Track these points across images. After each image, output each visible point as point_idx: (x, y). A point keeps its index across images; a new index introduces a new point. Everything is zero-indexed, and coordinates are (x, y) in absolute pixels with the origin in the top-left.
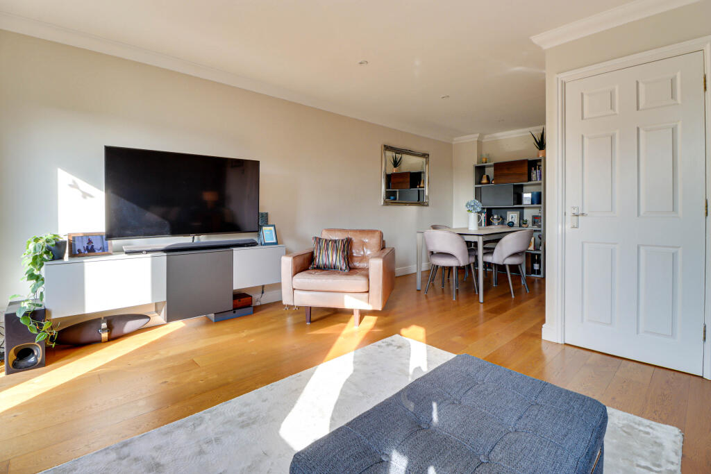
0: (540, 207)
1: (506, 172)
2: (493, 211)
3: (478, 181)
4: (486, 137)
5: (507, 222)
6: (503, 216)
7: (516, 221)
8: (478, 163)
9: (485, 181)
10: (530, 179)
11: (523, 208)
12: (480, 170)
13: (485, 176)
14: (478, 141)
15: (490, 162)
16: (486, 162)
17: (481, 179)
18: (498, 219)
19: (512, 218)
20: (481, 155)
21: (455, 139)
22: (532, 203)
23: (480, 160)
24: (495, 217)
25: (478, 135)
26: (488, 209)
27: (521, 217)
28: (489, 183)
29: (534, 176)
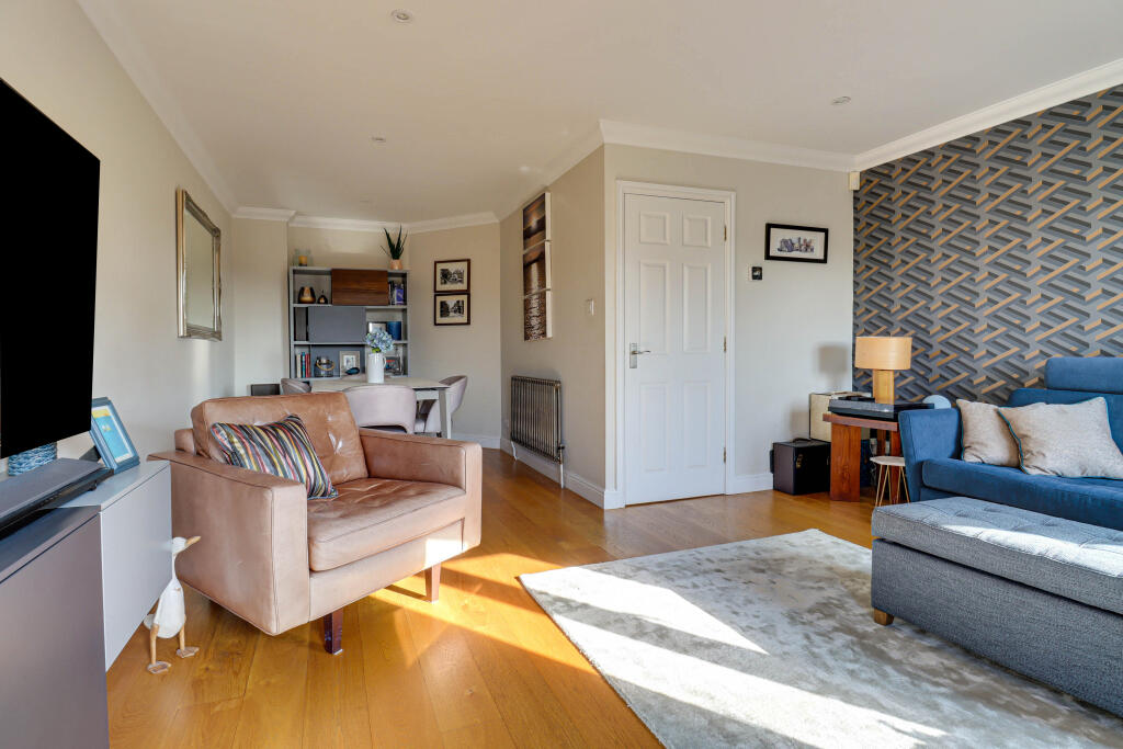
1: (353, 285)
6: (335, 358)
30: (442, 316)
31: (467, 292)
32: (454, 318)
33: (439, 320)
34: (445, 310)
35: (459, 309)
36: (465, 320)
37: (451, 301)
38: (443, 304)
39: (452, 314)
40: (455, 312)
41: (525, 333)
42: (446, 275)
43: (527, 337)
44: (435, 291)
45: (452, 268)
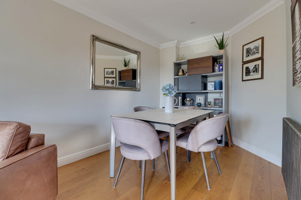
0: (222, 92)
1: (196, 66)
2: (187, 95)
3: (177, 74)
4: (182, 43)
5: (196, 103)
6: (193, 98)
7: (202, 102)
8: (176, 61)
9: (181, 73)
10: (214, 71)
11: (207, 93)
12: (178, 66)
13: (181, 70)
14: (176, 46)
15: (184, 59)
16: (182, 60)
17: (178, 72)
18: (190, 101)
19: (200, 100)
20: (179, 55)
21: (161, 45)
22: (215, 89)
23: (178, 59)
24: (188, 99)
25: (176, 41)
26: (183, 93)
27: (206, 99)
28: (184, 75)
29: (217, 68)
30: (246, 75)
31: (261, 59)
32: (253, 76)
33: (245, 78)
34: (248, 71)
35: (256, 70)
36: (259, 76)
37: (251, 66)
38: (247, 68)
39: (252, 74)
40: (254, 72)
41: (293, 79)
42: (249, 52)
43: (294, 84)
44: (243, 62)
45: (252, 46)
